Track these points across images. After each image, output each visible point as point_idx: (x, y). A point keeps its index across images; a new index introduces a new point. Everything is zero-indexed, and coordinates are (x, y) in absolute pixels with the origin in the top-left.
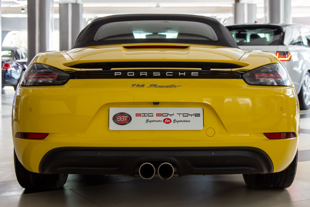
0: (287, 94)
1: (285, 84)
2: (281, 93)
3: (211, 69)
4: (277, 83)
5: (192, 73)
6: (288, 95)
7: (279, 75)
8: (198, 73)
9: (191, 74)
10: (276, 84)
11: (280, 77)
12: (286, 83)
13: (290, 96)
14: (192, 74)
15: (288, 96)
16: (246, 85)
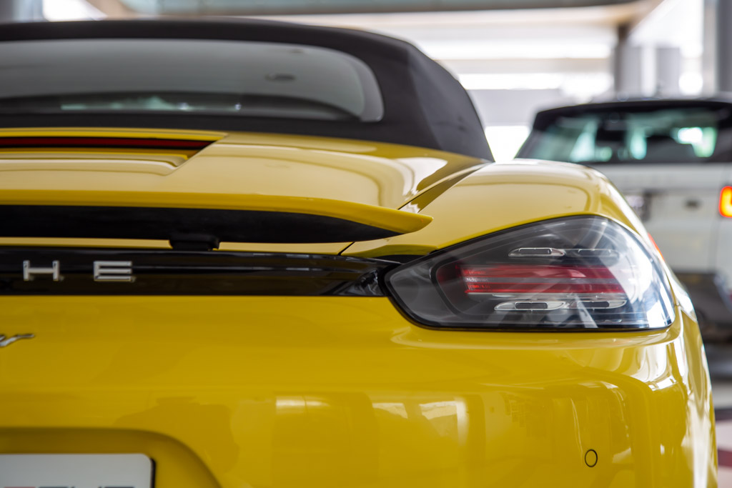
0: (643, 376)
1: (640, 323)
2: (614, 369)
3: (224, 246)
4: (595, 318)
5: (97, 264)
6: (644, 380)
7: (608, 275)
8: (129, 264)
9: (92, 272)
10: (589, 321)
11: (617, 288)
12: (644, 317)
13: (651, 387)
14: (97, 271)
15: (645, 386)
16: (408, 327)
